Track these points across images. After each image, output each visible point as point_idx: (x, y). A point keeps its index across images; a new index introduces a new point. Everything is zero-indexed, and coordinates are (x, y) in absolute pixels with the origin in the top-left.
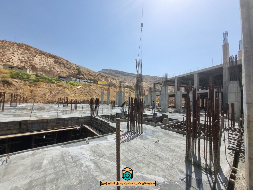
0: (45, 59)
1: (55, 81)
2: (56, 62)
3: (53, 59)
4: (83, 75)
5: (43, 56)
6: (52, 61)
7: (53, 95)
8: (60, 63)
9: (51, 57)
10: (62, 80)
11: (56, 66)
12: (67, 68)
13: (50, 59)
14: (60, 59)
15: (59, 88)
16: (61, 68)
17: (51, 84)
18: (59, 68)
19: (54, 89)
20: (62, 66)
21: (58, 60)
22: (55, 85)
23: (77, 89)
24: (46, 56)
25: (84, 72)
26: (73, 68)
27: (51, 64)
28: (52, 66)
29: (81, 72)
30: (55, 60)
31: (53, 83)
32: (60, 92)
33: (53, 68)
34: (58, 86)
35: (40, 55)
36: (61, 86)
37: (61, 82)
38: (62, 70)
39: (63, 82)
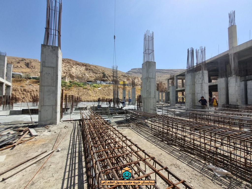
0: (79, 68)
1: (82, 85)
2: (86, 69)
4: (107, 77)
5: (78, 66)
6: (84, 69)
8: (90, 70)
9: (83, 66)
10: (87, 84)
11: (86, 73)
12: (95, 73)
13: (83, 68)
14: (90, 66)
15: (84, 90)
16: (90, 73)
17: (79, 88)
18: (89, 74)
19: (81, 91)
21: (88, 67)
22: (82, 88)
23: (98, 90)
24: (80, 65)
25: (108, 75)
26: (99, 72)
27: (83, 71)
29: (106, 75)
30: (86, 68)
31: (81, 86)
33: (84, 74)
34: (84, 89)
35: (76, 66)
36: (86, 89)
37: (87, 85)
38: (91, 76)
39: (88, 85)
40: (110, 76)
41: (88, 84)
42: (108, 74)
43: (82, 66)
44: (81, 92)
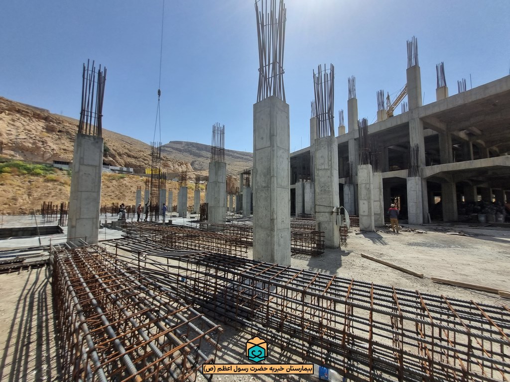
0: (23, 123)
1: (41, 172)
2: (50, 130)
3: (42, 124)
4: (113, 157)
5: (18, 115)
6: (40, 128)
7: (35, 199)
8: (60, 131)
9: (37, 118)
10: (58, 168)
11: (50, 139)
13: (37, 123)
14: (60, 123)
15: (49, 184)
16: (63, 142)
17: (32, 177)
18: (58, 142)
19: (39, 187)
20: (64, 137)
21: (55, 125)
22: (41, 180)
24: (25, 116)
25: (115, 151)
27: (38, 134)
28: (39, 139)
29: (109, 150)
30: (47, 126)
31: (38, 175)
32: (51, 192)
33: (42, 142)
34: (48, 181)
35: (9, 114)
36: (55, 181)
37: (56, 172)
38: (65, 147)
39: (60, 172)
40: (120, 155)
41: (61, 169)
42: (115, 148)
43: (34, 120)
44: (39, 190)
